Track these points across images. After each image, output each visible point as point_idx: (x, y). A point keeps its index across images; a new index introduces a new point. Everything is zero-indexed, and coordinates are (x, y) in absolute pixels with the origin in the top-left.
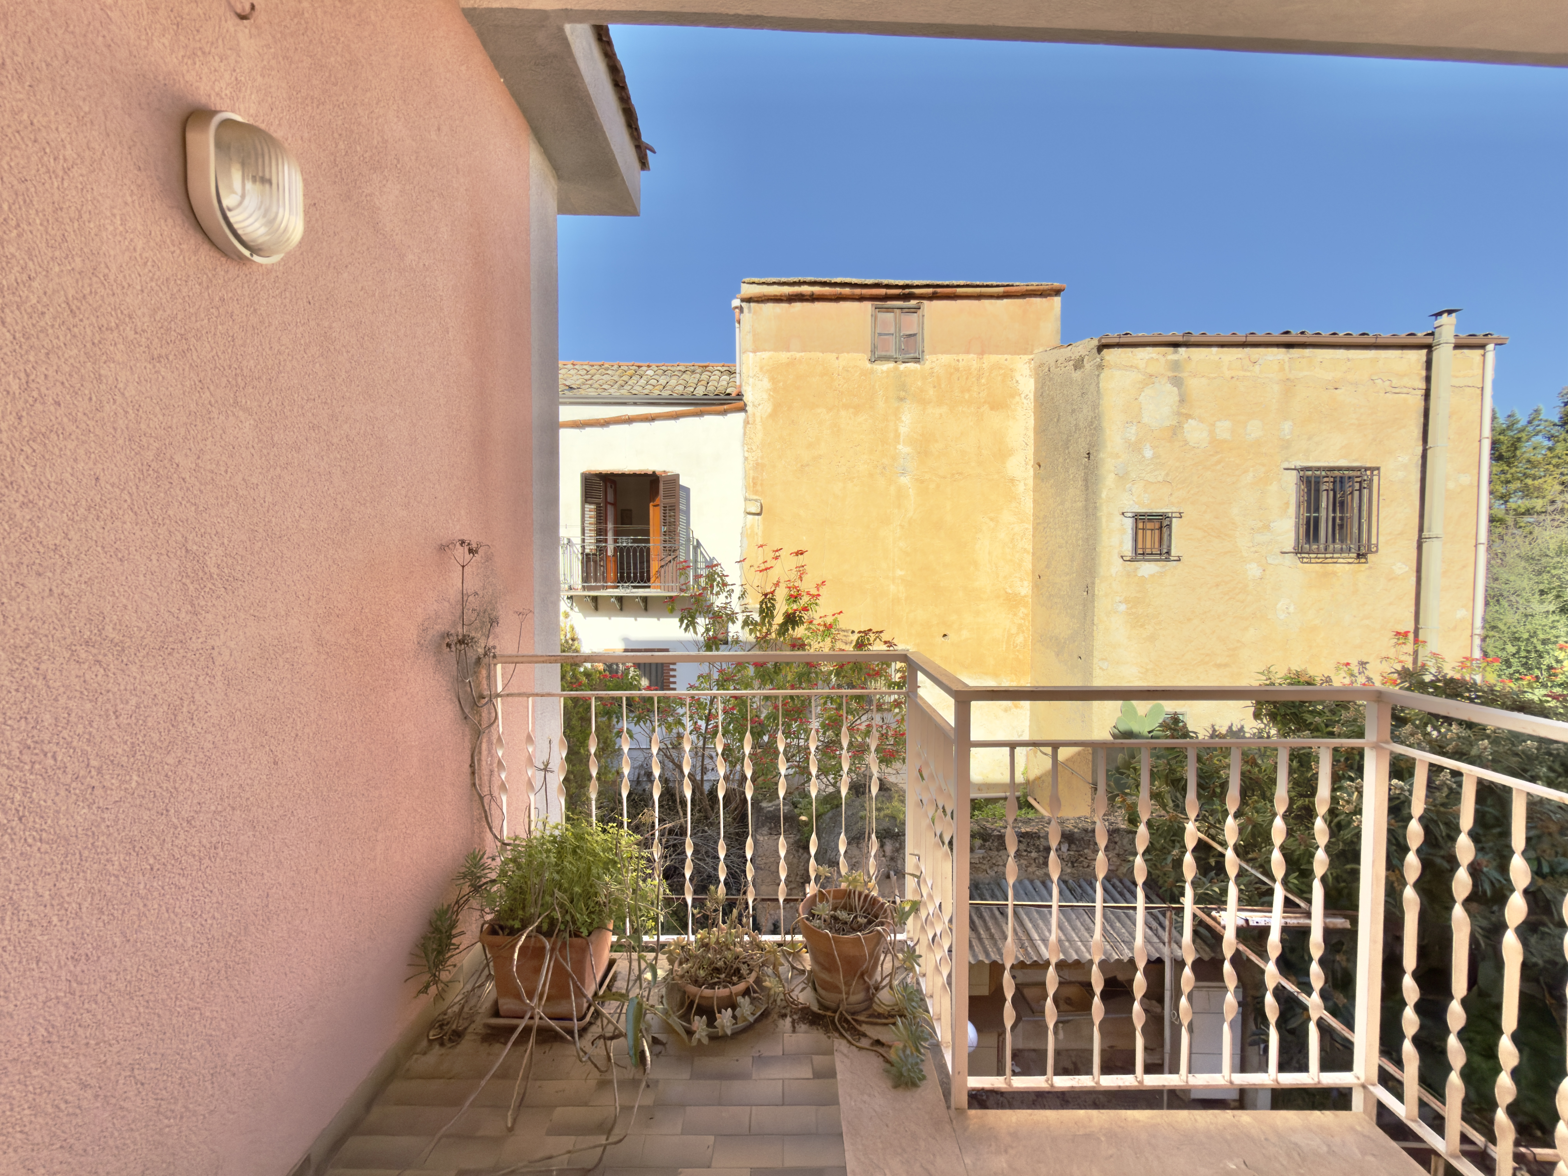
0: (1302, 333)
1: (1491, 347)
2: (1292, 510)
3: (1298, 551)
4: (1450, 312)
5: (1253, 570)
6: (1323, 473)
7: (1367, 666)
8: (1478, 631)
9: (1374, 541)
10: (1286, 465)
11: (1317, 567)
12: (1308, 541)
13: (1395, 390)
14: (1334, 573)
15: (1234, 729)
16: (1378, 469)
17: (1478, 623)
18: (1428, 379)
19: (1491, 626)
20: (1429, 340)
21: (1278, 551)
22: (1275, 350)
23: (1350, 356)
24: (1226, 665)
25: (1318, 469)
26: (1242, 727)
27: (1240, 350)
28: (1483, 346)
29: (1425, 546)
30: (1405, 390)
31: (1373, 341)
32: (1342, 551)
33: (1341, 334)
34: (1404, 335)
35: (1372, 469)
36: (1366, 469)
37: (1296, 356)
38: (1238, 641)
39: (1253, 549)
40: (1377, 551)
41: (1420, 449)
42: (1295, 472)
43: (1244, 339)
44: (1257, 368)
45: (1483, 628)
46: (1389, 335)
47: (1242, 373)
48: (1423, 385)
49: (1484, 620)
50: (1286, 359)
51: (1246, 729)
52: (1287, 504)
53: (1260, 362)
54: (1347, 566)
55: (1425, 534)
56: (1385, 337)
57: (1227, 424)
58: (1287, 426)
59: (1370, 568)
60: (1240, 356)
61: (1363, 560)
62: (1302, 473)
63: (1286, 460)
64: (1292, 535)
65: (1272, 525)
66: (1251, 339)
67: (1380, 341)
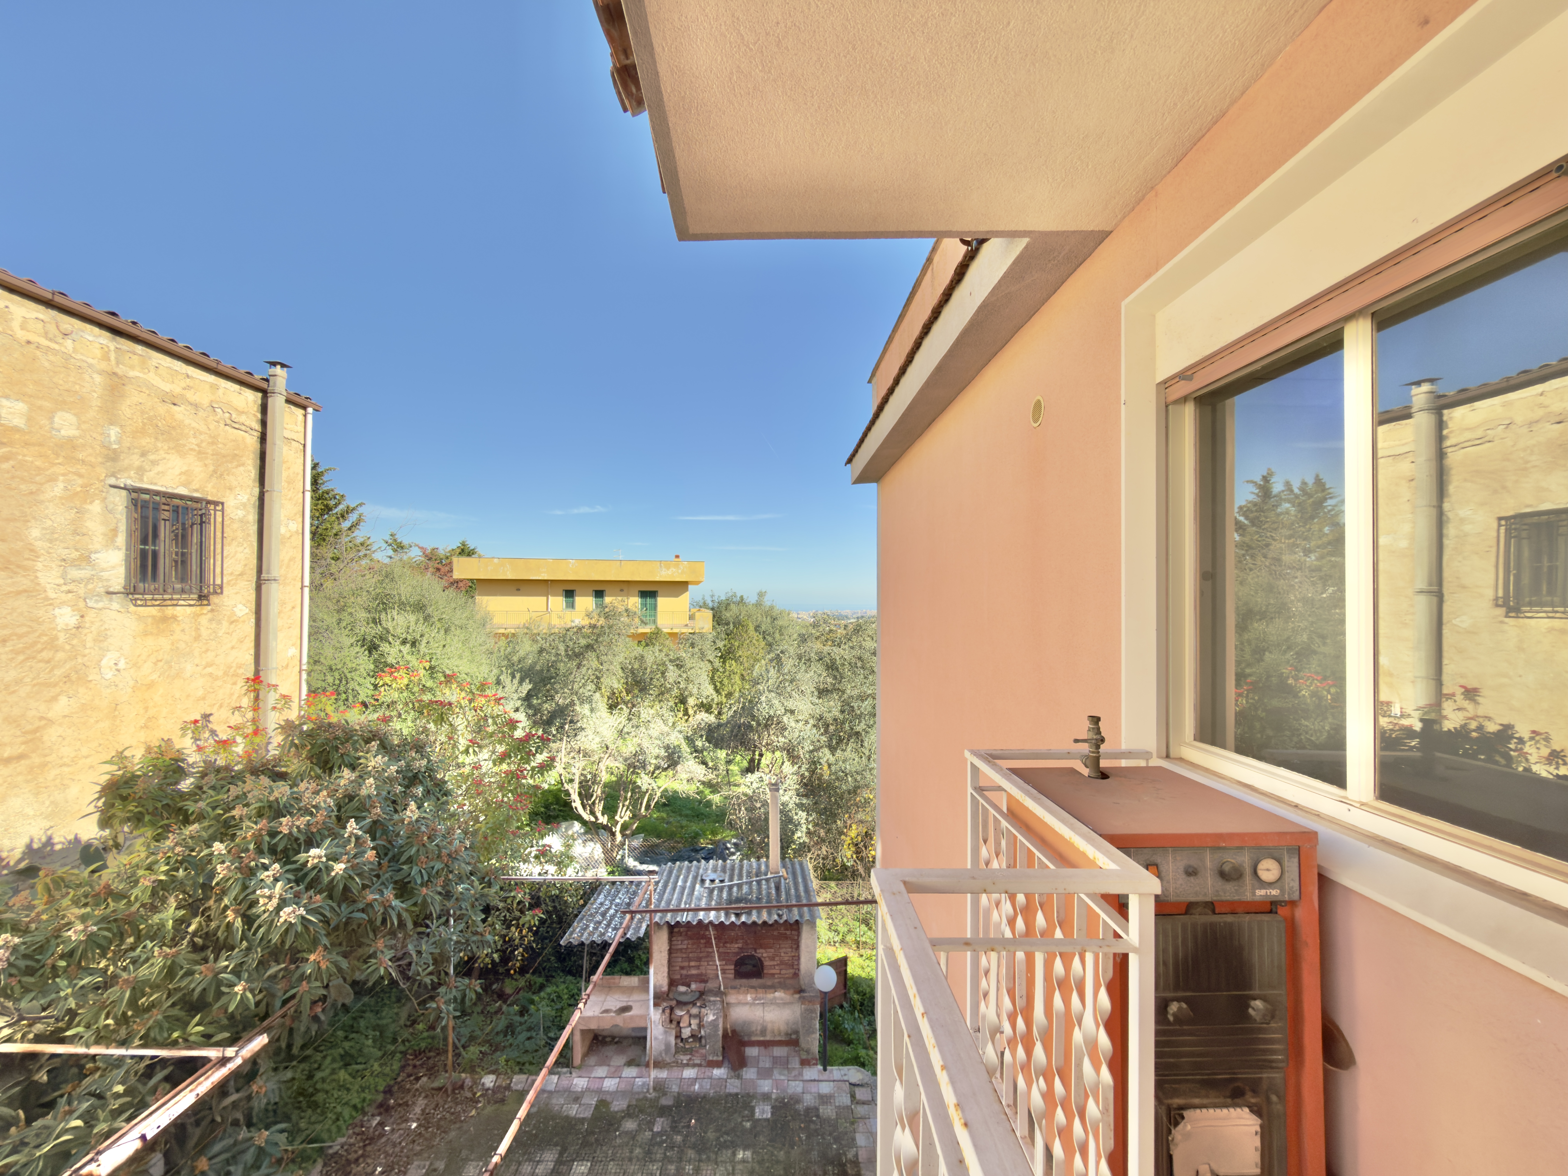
0: (134, 323)
1: (310, 410)
2: (121, 539)
3: (131, 591)
4: (283, 366)
5: (66, 617)
6: (163, 500)
7: (211, 718)
8: (304, 667)
9: (218, 582)
10: (112, 481)
11: (153, 611)
12: (144, 578)
13: (232, 424)
14: (174, 618)
15: (35, 846)
16: (223, 504)
17: (305, 659)
18: (264, 423)
19: (314, 661)
20: (264, 385)
21: (102, 590)
22: (96, 330)
23: (190, 373)
24: (20, 757)
25: (157, 493)
26: (50, 838)
27: (41, 308)
28: (304, 408)
29: (264, 587)
30: (243, 428)
31: (214, 365)
32: (183, 591)
33: (180, 344)
34: (243, 371)
35: (216, 503)
36: (209, 502)
37: (124, 347)
38: (41, 718)
39: (65, 588)
40: (222, 593)
41: (257, 491)
42: (124, 493)
43: (50, 296)
44: (69, 343)
45: (309, 663)
46: (229, 366)
47: (44, 342)
48: (258, 427)
49: (309, 657)
50: (112, 348)
51: (56, 840)
52: (115, 531)
53: (74, 336)
54: (189, 610)
55: (264, 575)
56: (226, 366)
57: (21, 407)
58: (114, 432)
59: (212, 610)
60: (41, 316)
61: (205, 602)
62: (134, 495)
63: (113, 475)
64: (121, 571)
65: (93, 556)
66: (58, 299)
67: (220, 367)
